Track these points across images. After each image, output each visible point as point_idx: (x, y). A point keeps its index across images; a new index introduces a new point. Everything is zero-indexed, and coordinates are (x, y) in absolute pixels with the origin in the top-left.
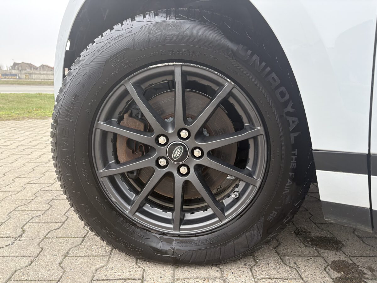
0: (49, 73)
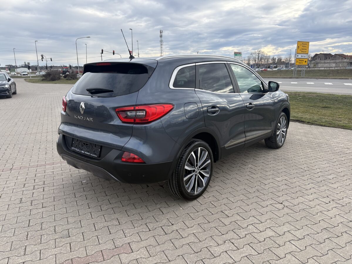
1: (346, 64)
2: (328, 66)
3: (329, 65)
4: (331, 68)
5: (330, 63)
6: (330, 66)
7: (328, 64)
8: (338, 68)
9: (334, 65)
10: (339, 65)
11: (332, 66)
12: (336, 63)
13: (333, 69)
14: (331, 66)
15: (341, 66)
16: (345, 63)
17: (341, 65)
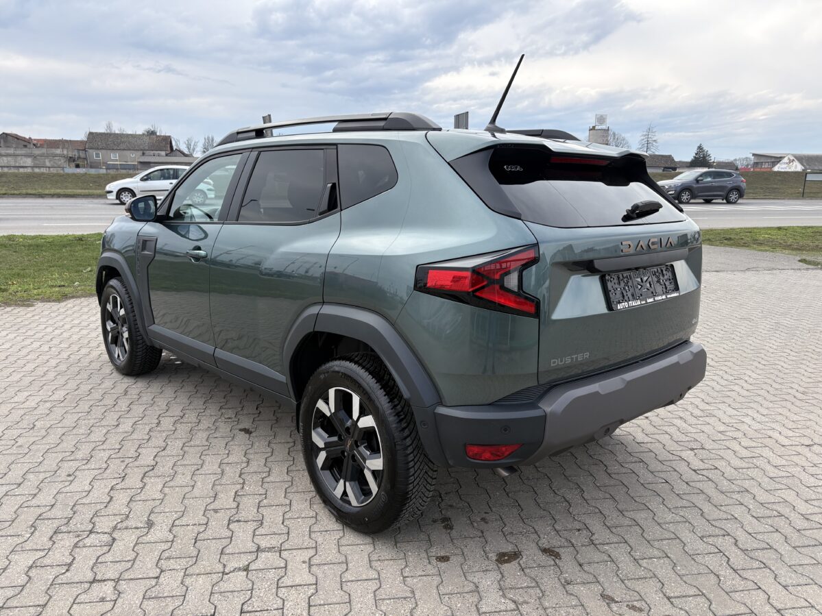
0: (19, 152)
1: (62, 162)
2: (12, 164)
3: (15, 162)
4: (21, 170)
5: (15, 155)
6: (17, 165)
7: (9, 159)
8: (43, 170)
9: (29, 162)
10: (45, 162)
11: (24, 165)
12: (34, 157)
13: (29, 170)
14: (22, 165)
15: (48, 164)
16: (58, 158)
17: (50, 161)
